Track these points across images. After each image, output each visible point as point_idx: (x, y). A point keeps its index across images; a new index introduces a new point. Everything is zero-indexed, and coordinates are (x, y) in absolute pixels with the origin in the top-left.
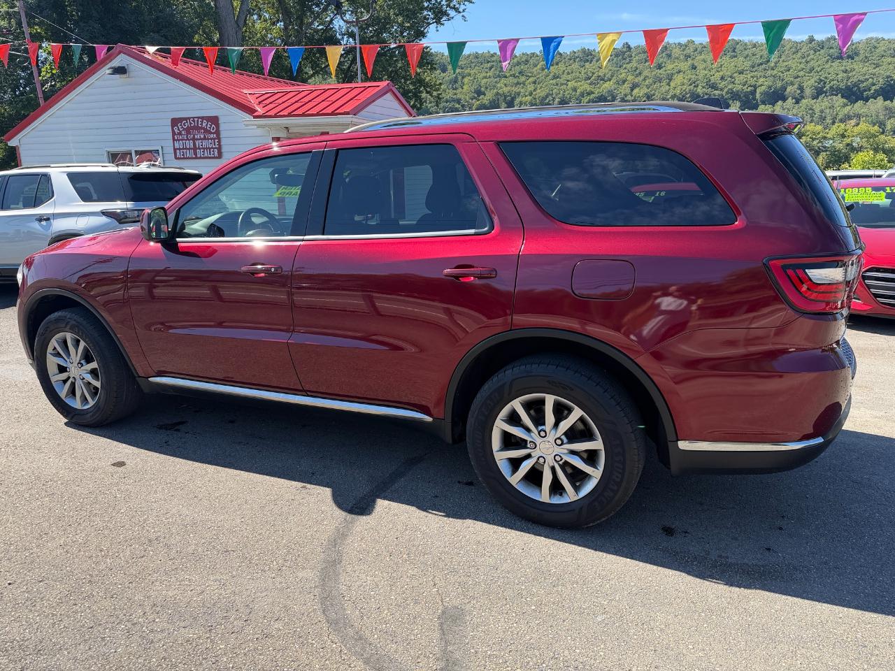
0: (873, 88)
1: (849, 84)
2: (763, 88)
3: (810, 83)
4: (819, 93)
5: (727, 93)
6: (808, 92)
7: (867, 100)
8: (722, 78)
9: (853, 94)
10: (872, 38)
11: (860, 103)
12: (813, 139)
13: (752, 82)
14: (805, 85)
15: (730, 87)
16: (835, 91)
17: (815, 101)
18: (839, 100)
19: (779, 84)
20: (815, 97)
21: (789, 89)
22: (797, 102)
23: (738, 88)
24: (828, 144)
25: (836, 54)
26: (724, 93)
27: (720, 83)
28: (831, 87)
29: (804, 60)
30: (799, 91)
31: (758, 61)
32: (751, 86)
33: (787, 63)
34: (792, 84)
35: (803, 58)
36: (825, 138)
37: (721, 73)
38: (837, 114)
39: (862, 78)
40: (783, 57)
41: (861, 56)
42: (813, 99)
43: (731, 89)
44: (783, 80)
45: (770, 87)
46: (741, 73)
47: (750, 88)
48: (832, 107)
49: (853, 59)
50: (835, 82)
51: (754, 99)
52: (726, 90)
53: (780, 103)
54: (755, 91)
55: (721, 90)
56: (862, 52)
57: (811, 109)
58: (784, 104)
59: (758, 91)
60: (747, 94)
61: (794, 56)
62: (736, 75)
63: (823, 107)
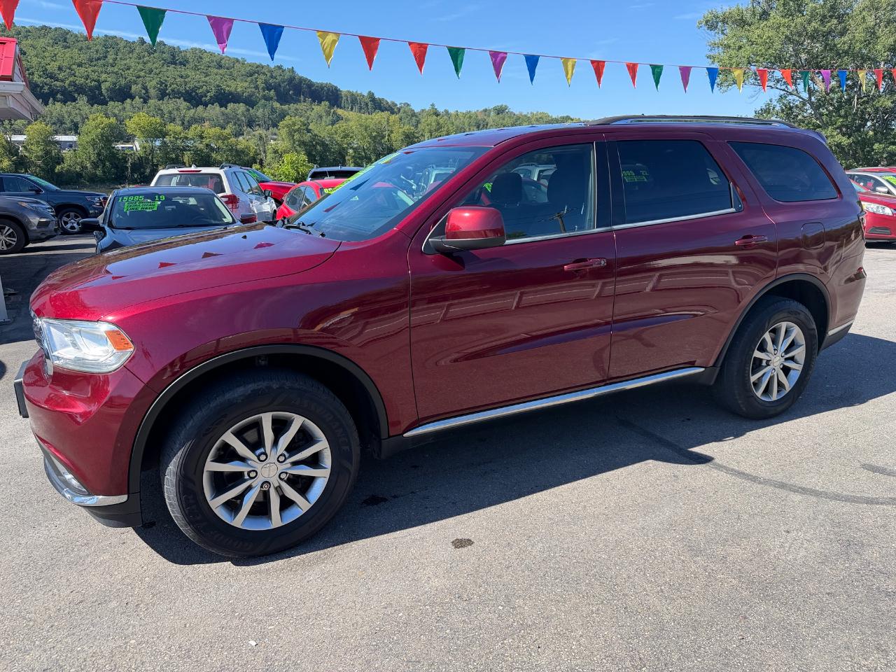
0: (209, 94)
1: (188, 89)
2: (107, 84)
3: (152, 84)
4: (163, 95)
5: (69, 85)
6: (152, 92)
7: (206, 105)
8: (60, 69)
9: (194, 98)
10: (196, 49)
11: (200, 108)
12: (177, 139)
13: (95, 76)
14: (149, 85)
15: (71, 79)
16: (177, 94)
17: (161, 101)
18: (183, 104)
19: (123, 82)
20: (161, 98)
21: (134, 88)
22: (145, 102)
23: (80, 81)
24: (190, 143)
25: (169, 60)
26: (66, 85)
27: (59, 74)
28: (173, 91)
29: (141, 61)
30: (144, 91)
31: (95, 56)
32: (93, 80)
33: (125, 62)
34: (135, 83)
35: (140, 59)
36: (186, 138)
37: (57, 64)
38: (184, 116)
39: (197, 85)
40: (120, 55)
41: (192, 65)
42: (159, 100)
43: (74, 82)
44: (126, 78)
45: (115, 84)
46: (80, 65)
47: (93, 83)
48: (178, 109)
49: (185, 65)
50: (175, 86)
51: (101, 94)
52: (67, 82)
53: (128, 101)
54: (100, 85)
55: (62, 81)
56: (191, 60)
57: (159, 110)
58: (133, 102)
59: (103, 87)
60: (91, 89)
61: (131, 55)
62: (74, 67)
63: (170, 109)
